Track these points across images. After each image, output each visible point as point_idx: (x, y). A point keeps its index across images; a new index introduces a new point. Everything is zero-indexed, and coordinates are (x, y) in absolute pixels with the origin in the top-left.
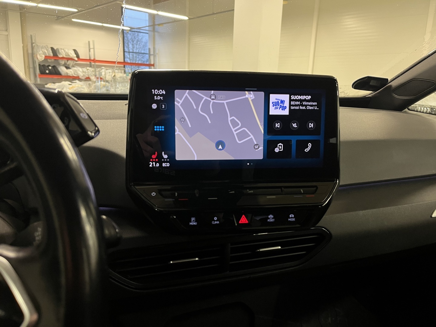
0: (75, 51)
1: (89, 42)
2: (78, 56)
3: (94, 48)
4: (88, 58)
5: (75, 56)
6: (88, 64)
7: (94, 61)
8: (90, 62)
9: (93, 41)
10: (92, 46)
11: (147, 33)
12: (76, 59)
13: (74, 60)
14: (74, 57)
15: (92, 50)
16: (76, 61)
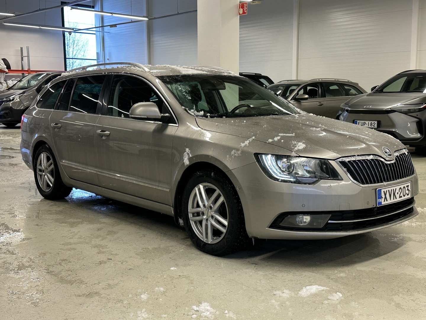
0: (4, 60)
1: (22, 48)
2: (8, 67)
3: (28, 56)
4: (21, 69)
5: (6, 67)
6: (20, 76)
7: (29, 71)
8: (23, 74)
9: (28, 48)
10: (25, 54)
11: (95, 34)
12: (7, 70)
13: (4, 72)
14: (4, 68)
15: (25, 59)
16: (6, 73)
